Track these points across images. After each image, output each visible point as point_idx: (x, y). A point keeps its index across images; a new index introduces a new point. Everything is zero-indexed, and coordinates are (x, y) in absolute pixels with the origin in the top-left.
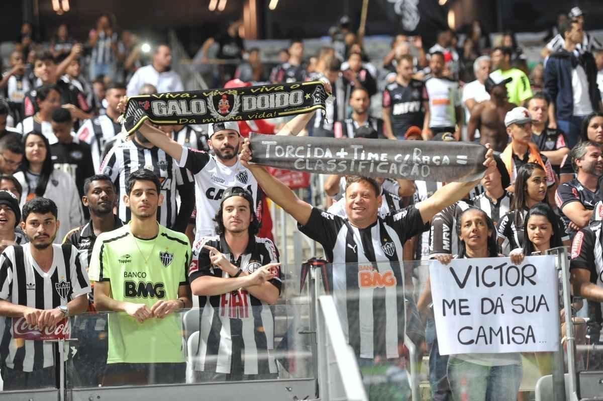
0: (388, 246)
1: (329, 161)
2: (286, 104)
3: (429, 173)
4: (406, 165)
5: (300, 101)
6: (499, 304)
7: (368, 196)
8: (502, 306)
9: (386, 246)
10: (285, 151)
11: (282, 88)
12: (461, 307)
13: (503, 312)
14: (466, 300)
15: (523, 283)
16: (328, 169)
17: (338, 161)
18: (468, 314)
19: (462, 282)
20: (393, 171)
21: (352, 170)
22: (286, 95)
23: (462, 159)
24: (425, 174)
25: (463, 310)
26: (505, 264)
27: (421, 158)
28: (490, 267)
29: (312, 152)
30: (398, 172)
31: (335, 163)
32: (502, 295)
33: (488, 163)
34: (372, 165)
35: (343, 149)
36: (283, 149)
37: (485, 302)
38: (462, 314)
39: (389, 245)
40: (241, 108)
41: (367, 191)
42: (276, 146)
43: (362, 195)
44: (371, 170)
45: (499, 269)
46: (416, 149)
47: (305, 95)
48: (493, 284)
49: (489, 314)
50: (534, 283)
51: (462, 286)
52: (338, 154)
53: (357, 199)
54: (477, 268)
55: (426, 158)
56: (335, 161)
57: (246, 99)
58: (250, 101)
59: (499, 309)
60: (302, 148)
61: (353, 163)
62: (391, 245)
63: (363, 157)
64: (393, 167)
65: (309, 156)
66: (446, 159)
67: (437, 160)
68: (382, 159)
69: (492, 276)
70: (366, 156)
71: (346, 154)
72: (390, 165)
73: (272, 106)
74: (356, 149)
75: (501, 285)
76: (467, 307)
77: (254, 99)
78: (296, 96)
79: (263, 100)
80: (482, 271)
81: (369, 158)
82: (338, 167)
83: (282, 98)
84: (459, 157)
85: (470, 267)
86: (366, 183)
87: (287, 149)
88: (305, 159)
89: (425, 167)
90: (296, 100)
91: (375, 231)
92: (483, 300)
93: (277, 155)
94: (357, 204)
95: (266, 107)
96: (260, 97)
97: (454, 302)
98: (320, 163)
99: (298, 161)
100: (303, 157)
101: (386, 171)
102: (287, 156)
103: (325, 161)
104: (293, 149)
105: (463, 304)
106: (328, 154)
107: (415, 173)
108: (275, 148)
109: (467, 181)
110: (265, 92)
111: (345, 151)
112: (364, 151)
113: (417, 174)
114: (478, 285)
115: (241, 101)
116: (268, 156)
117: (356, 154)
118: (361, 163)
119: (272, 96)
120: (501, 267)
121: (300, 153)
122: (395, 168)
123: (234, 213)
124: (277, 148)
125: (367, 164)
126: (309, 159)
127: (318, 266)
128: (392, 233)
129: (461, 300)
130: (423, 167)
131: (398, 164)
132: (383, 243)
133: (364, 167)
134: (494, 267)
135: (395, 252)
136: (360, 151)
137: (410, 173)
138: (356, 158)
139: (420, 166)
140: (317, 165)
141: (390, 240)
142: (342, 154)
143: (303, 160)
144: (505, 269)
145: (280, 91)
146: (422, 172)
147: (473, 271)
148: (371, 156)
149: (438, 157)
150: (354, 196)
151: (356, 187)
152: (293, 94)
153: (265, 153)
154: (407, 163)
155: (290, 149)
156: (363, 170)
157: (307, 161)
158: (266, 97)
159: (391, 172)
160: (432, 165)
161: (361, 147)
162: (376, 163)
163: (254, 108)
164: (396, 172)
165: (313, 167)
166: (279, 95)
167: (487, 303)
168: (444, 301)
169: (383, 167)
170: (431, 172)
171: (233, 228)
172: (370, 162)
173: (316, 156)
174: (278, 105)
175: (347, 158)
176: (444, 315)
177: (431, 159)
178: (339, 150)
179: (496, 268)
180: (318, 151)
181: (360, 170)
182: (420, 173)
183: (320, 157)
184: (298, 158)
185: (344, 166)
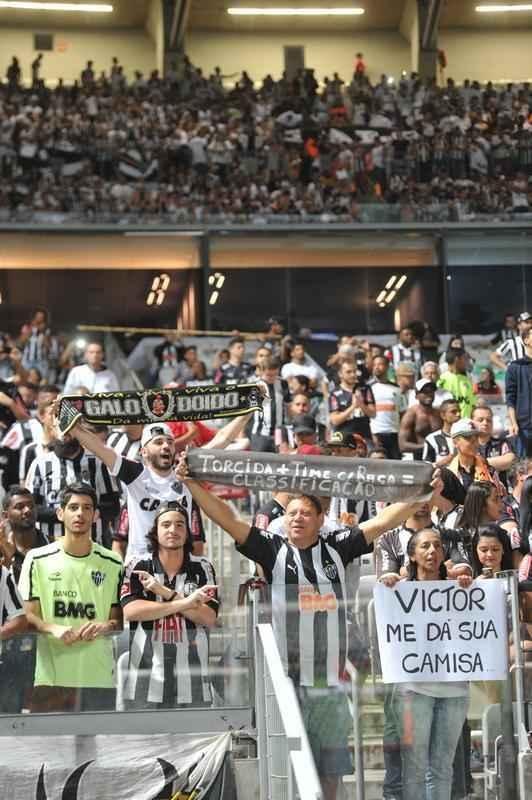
1: (269, 477)
2: (221, 406)
3: (373, 493)
4: (350, 484)
5: (235, 403)
6: (446, 629)
7: (308, 514)
8: (448, 632)
9: (328, 568)
10: (223, 466)
11: (217, 389)
12: (406, 633)
13: (450, 638)
14: (411, 626)
15: (470, 609)
16: (268, 486)
17: (279, 477)
18: (414, 640)
19: (407, 606)
20: (336, 489)
21: (293, 487)
22: (221, 397)
23: (408, 479)
24: (369, 493)
25: (409, 636)
26: (453, 587)
27: (365, 476)
28: (437, 591)
29: (252, 467)
30: (341, 490)
31: (275, 479)
32: (449, 620)
33: (435, 484)
34: (314, 482)
35: (284, 465)
36: (221, 464)
37: (431, 628)
38: (407, 640)
39: (331, 567)
40: (176, 409)
41: (307, 509)
42: (213, 460)
43: (302, 512)
44: (313, 488)
45: (446, 593)
46: (360, 467)
47: (240, 397)
48: (440, 608)
49: (435, 641)
50: (482, 608)
51: (407, 610)
52: (279, 470)
53: (297, 517)
54: (423, 591)
55: (371, 477)
56: (275, 477)
57: (181, 400)
58: (185, 402)
59: (446, 635)
60: (241, 463)
61: (294, 480)
62: (333, 567)
63: (304, 474)
64: (336, 486)
65: (248, 471)
66: (392, 478)
67: (382, 479)
68: (325, 477)
69: (439, 600)
70: (308, 473)
71: (287, 470)
72: (332, 483)
73: (207, 408)
74: (297, 466)
75: (448, 609)
76: (412, 633)
77: (189, 400)
78: (231, 398)
79: (198, 401)
80: (430, 592)
81: (311, 475)
82: (279, 484)
83: (217, 400)
84: (404, 476)
85: (416, 591)
86: (307, 500)
88: (244, 474)
89: (369, 487)
90: (231, 402)
91: (316, 551)
92: (429, 625)
93: (214, 469)
94: (296, 522)
95: (202, 408)
96: (195, 398)
97: (399, 626)
98: (259, 479)
99: (236, 476)
100: (241, 472)
101: (328, 489)
102: (225, 471)
103: (265, 477)
104: (231, 464)
105: (408, 629)
106: (268, 470)
107: (359, 493)
108: (212, 462)
109: (414, 501)
110: (200, 393)
111: (286, 467)
112: (305, 468)
113: (362, 493)
114: (424, 610)
115: (176, 402)
116: (205, 470)
117: (297, 470)
118: (302, 480)
119: (207, 397)
120: (448, 590)
121: (239, 468)
122: (338, 487)
123: (172, 528)
124: (215, 462)
125: (309, 481)
126: (248, 474)
127: (257, 587)
128: (334, 554)
129: (406, 626)
130: (367, 486)
131: (341, 483)
132: (324, 565)
133: (305, 484)
134: (441, 590)
135: (337, 575)
136: (301, 467)
137: (354, 492)
138: (297, 474)
139: (364, 485)
140: (256, 481)
141: (332, 562)
142: (283, 470)
143: (242, 476)
144: (452, 592)
145: (216, 392)
146: (367, 491)
147: (420, 594)
148: (313, 473)
149: (384, 476)
150: (294, 513)
151: (297, 504)
152: (228, 395)
153: (202, 467)
154: (350, 482)
155: (228, 463)
156: (304, 488)
157: (246, 476)
158: (201, 398)
159: (334, 490)
160: (376, 484)
161: (303, 463)
162: (319, 480)
163: (188, 409)
164: (339, 491)
165: (252, 483)
166: (214, 397)
167: (433, 628)
168: (389, 626)
169: (326, 485)
170: (375, 492)
171: (170, 545)
172: (312, 479)
173: (255, 471)
174: (214, 407)
175: (289, 474)
176: (389, 640)
177: (376, 478)
178: (280, 466)
179: (443, 592)
180: (258, 466)
181: (301, 488)
182: (364, 492)
183: (260, 472)
184: (236, 474)
185: (285, 483)
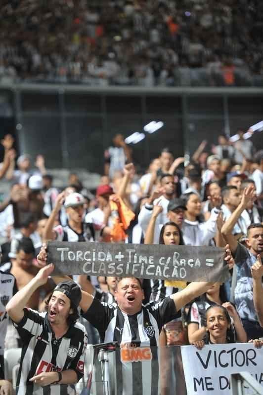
1: (110, 264)
3: (185, 275)
4: (168, 268)
9: (148, 329)
10: (76, 255)
12: (207, 384)
14: (210, 378)
15: (247, 365)
16: (109, 272)
17: (117, 264)
18: (212, 389)
19: (205, 363)
20: (158, 273)
21: (127, 272)
23: (210, 263)
24: (182, 276)
25: (209, 386)
26: (235, 349)
27: (179, 261)
28: (224, 351)
29: (97, 256)
30: (162, 275)
31: (114, 266)
34: (143, 267)
35: (120, 253)
36: (74, 254)
37: (222, 379)
38: (208, 389)
39: (150, 328)
42: (69, 251)
44: (142, 272)
45: (230, 353)
46: (175, 253)
48: (227, 365)
49: (225, 389)
50: (255, 364)
51: (206, 366)
52: (116, 257)
54: (215, 352)
55: (183, 262)
56: (114, 264)
60: (89, 253)
61: (128, 266)
62: (152, 328)
63: (136, 261)
64: (158, 270)
65: (94, 259)
66: (198, 262)
67: (191, 263)
68: (150, 262)
69: (226, 358)
70: (138, 258)
71: (122, 256)
72: (156, 267)
74: (130, 253)
75: (232, 365)
76: (211, 384)
80: (219, 353)
81: (140, 261)
82: (117, 271)
84: (207, 260)
85: (210, 352)
87: (77, 254)
88: (91, 262)
89: (182, 270)
91: (140, 317)
92: (221, 378)
93: (69, 258)
97: (201, 379)
98: (103, 267)
99: (86, 264)
100: (90, 260)
101: (153, 274)
102: (77, 259)
103: (107, 264)
104: (81, 254)
105: (208, 381)
106: (109, 257)
107: (175, 276)
111: (122, 254)
113: (177, 276)
114: (216, 366)
116: (62, 259)
117: (130, 257)
118: (134, 266)
120: (231, 351)
121: (87, 256)
122: (160, 271)
124: (69, 253)
125: (139, 267)
126: (94, 262)
129: (206, 378)
130: (181, 269)
131: (162, 267)
132: (145, 326)
133: (136, 270)
134: (227, 351)
136: (133, 255)
137: (171, 275)
138: (130, 261)
139: (178, 269)
140: (100, 269)
142: (120, 257)
143: (90, 263)
144: (234, 352)
146: (181, 274)
147: (212, 354)
148: (141, 259)
149: (192, 260)
153: (60, 257)
154: (168, 266)
155: (79, 253)
156: (135, 272)
157: (93, 264)
159: (156, 274)
160: (187, 267)
161: (134, 251)
162: (146, 266)
164: (160, 275)
165: (97, 271)
167: (223, 380)
168: (195, 379)
169: (151, 270)
170: (187, 274)
172: (141, 264)
173: (100, 259)
175: (123, 261)
176: (196, 390)
177: (187, 262)
178: (117, 254)
179: (228, 352)
180: (101, 254)
181: (133, 273)
182: (179, 275)
183: (103, 260)
184: (86, 261)
185: (121, 269)
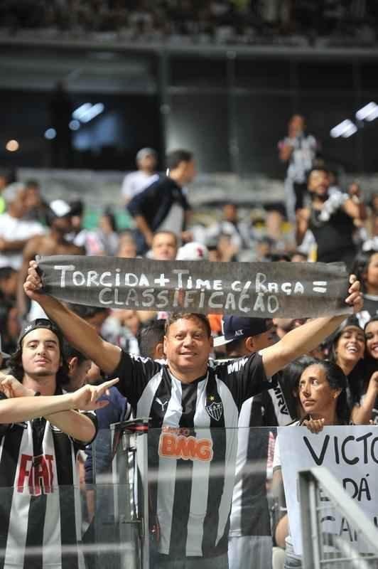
0: (214, 407)
1: (145, 292)
3: (277, 308)
4: (247, 296)
6: (364, 487)
8: (367, 490)
10: (86, 278)
13: (369, 498)
16: (144, 304)
17: (157, 291)
19: (318, 456)
20: (230, 305)
21: (175, 305)
23: (320, 287)
24: (272, 309)
26: (370, 434)
27: (267, 286)
28: (351, 438)
29: (122, 278)
30: (237, 306)
31: (152, 293)
32: (368, 475)
34: (202, 295)
35: (162, 275)
36: (83, 276)
37: (347, 484)
39: (216, 405)
41: (199, 330)
42: (74, 271)
44: (201, 305)
45: (363, 441)
46: (259, 274)
48: (356, 460)
51: (319, 461)
52: (157, 281)
54: (336, 439)
55: (273, 287)
56: (153, 290)
59: (364, 493)
60: (109, 274)
61: (177, 294)
62: (218, 406)
63: (190, 285)
64: (230, 300)
65: (118, 284)
66: (299, 287)
67: (287, 288)
68: (215, 287)
70: (194, 283)
71: (167, 280)
72: (226, 294)
74: (180, 275)
75: (366, 461)
80: (343, 441)
81: (198, 287)
82: (158, 301)
84: (316, 283)
85: (327, 438)
87: (89, 276)
88: (113, 288)
89: (271, 299)
92: (345, 480)
93: (75, 283)
94: (185, 347)
98: (133, 295)
99: (103, 291)
100: (110, 285)
101: (220, 306)
102: (89, 284)
103: (140, 291)
104: (95, 277)
106: (144, 281)
107: (259, 309)
108: (72, 274)
111: (165, 278)
112: (190, 278)
113: (263, 309)
114: (337, 461)
116: (63, 284)
117: (180, 281)
118: (187, 293)
120: (364, 438)
121: (106, 280)
122: (233, 301)
124: (75, 274)
125: (196, 295)
126: (118, 288)
130: (269, 298)
131: (237, 295)
132: (208, 402)
133: (191, 300)
134: (356, 438)
135: (222, 417)
136: (185, 278)
137: (252, 308)
138: (180, 286)
139: (266, 298)
140: (128, 298)
141: (218, 399)
142: (162, 281)
143: (110, 290)
144: (370, 440)
146: (269, 306)
147: (331, 442)
148: (200, 283)
149: (289, 284)
150: (182, 336)
153: (59, 280)
154: (247, 293)
155: (92, 275)
156: (190, 304)
157: (116, 291)
159: (227, 307)
160: (281, 295)
161: (187, 272)
162: (208, 293)
164: (234, 307)
165: (124, 301)
169: (217, 300)
170: (280, 306)
171: (38, 369)
172: (199, 291)
173: (127, 283)
175: (169, 287)
177: (280, 287)
178: (159, 277)
179: (358, 440)
180: (130, 277)
181: (186, 305)
182: (266, 308)
183: (134, 285)
184: (104, 287)
185: (165, 298)
